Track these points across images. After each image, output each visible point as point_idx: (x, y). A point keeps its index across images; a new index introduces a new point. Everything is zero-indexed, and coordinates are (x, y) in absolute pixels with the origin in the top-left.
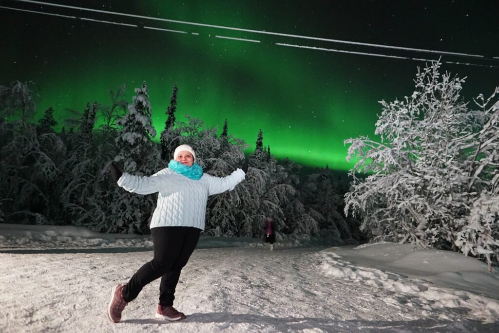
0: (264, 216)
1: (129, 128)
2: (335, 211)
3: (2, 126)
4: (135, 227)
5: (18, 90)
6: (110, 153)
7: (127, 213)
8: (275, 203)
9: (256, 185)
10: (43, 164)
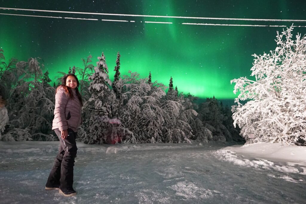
0: (179, 130)
1: (96, 81)
2: (221, 125)
3: (25, 85)
4: (103, 140)
5: (33, 63)
6: (85, 97)
7: (99, 132)
8: (185, 121)
9: (174, 111)
10: (48, 106)
